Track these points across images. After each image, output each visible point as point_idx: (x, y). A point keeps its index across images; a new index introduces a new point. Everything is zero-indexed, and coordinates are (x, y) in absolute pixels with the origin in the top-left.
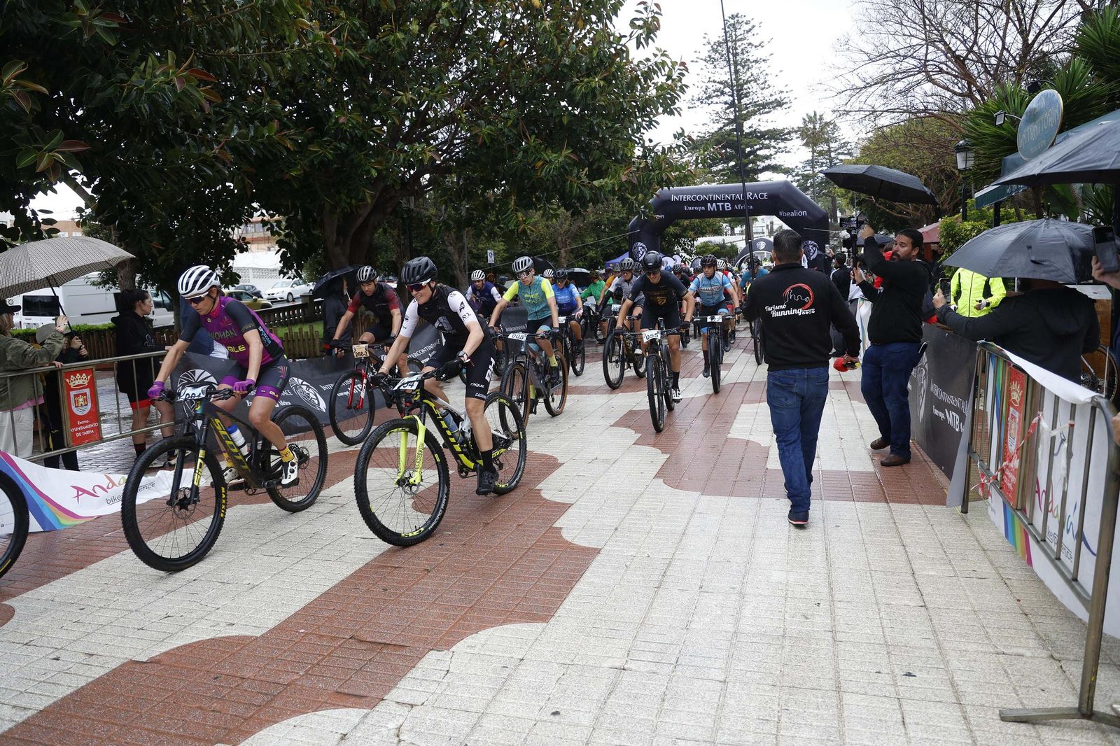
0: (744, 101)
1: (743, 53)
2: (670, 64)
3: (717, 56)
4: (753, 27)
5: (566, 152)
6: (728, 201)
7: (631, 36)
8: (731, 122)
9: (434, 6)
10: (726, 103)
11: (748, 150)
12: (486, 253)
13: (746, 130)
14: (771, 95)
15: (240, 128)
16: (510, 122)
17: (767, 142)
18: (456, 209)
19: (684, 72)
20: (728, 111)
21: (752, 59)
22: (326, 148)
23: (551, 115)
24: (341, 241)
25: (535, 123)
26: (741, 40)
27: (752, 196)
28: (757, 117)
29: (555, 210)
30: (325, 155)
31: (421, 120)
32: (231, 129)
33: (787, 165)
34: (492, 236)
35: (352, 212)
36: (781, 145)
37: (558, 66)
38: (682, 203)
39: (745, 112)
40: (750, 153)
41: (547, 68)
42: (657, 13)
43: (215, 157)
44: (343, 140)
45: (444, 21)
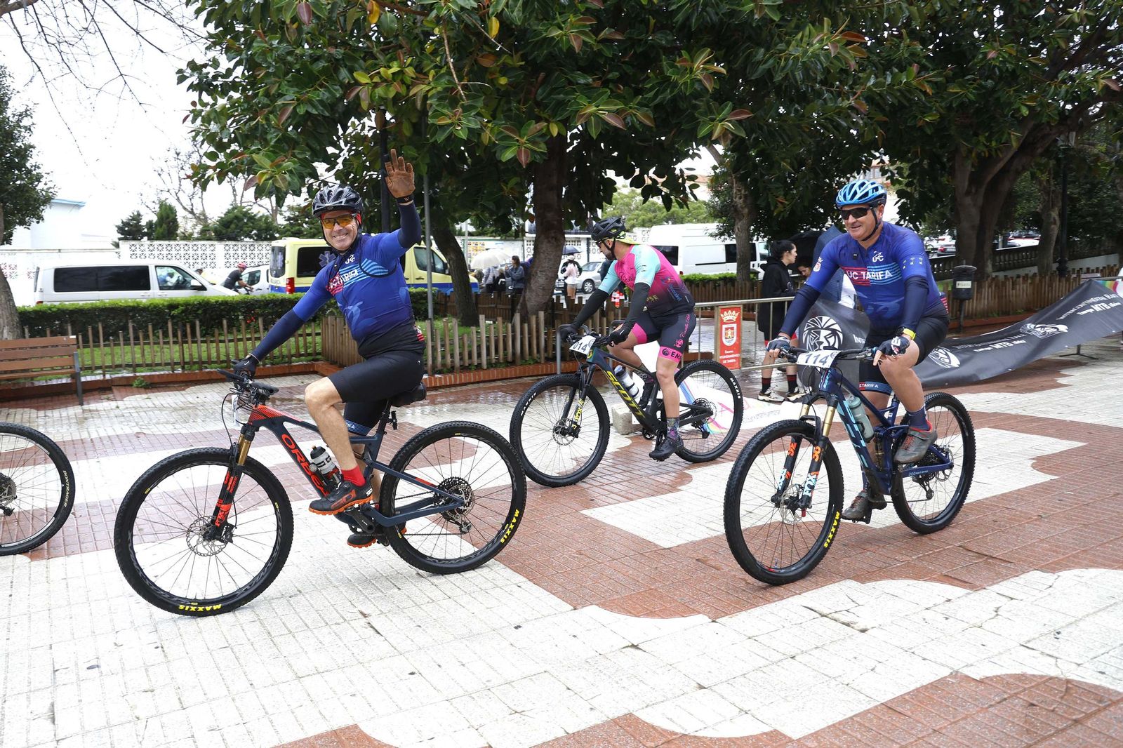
15: (877, 77)
22: (968, 88)
24: (973, 191)
30: (966, 96)
32: (868, 79)
35: (990, 156)
43: (851, 108)
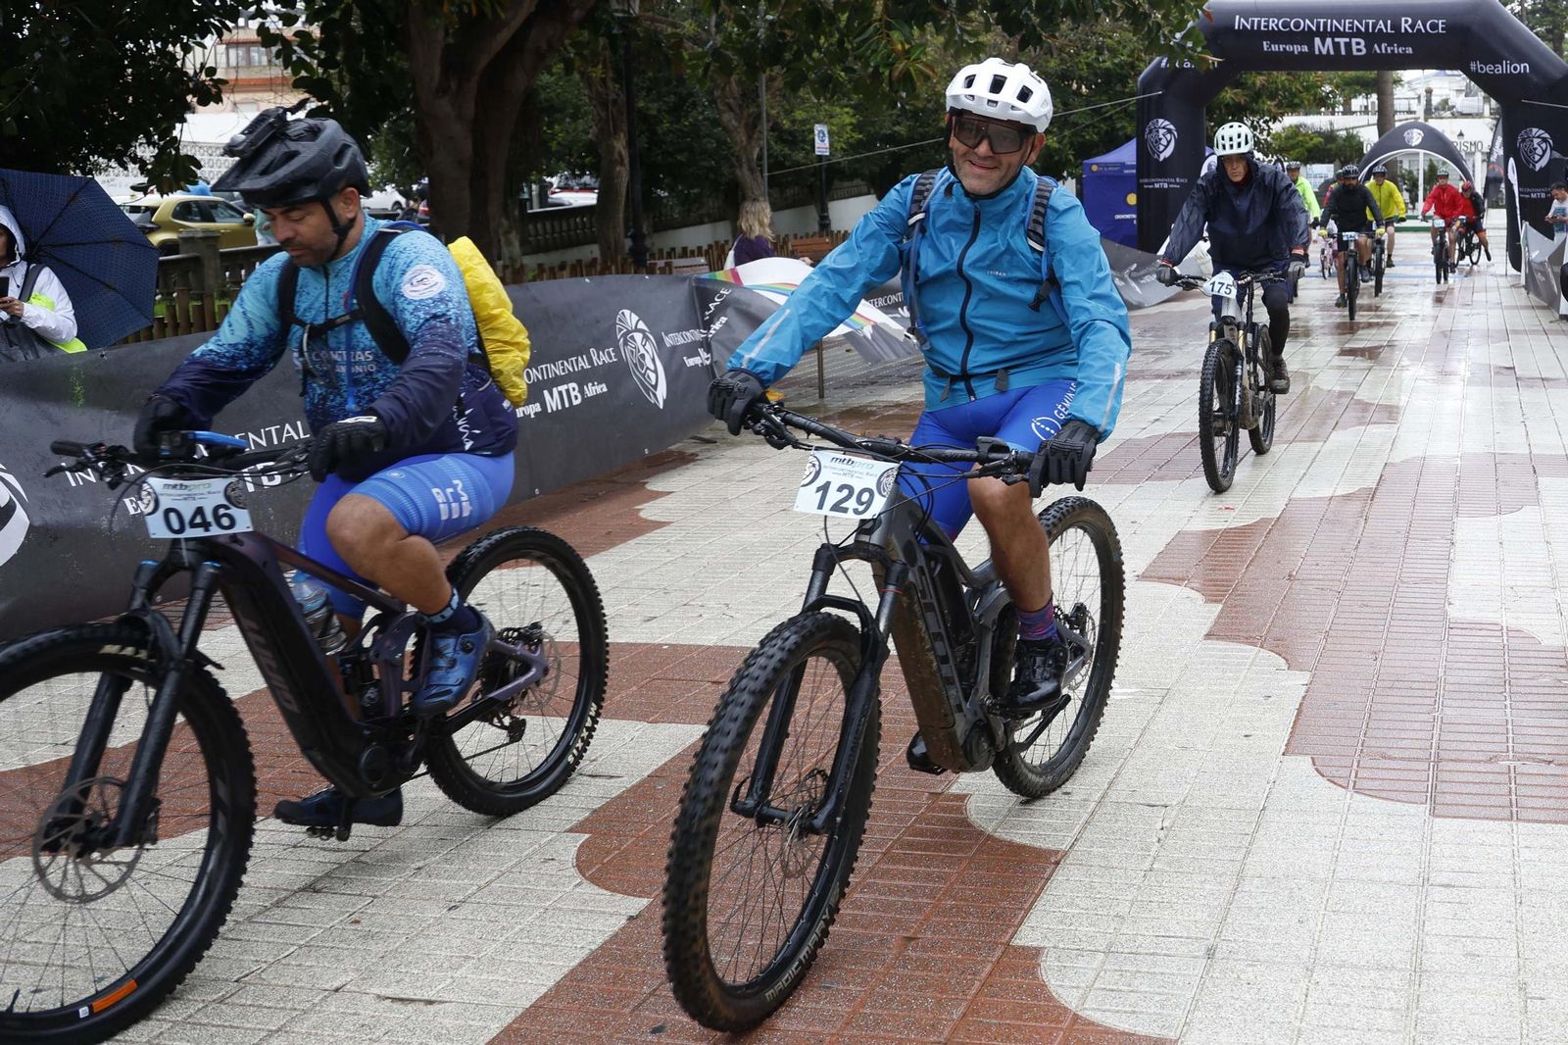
6: (1358, 34)
12: (812, 131)
18: (742, 23)
24: (453, 86)
27: (1412, 26)
29: (973, 34)
34: (827, 87)
38: (1258, 35)
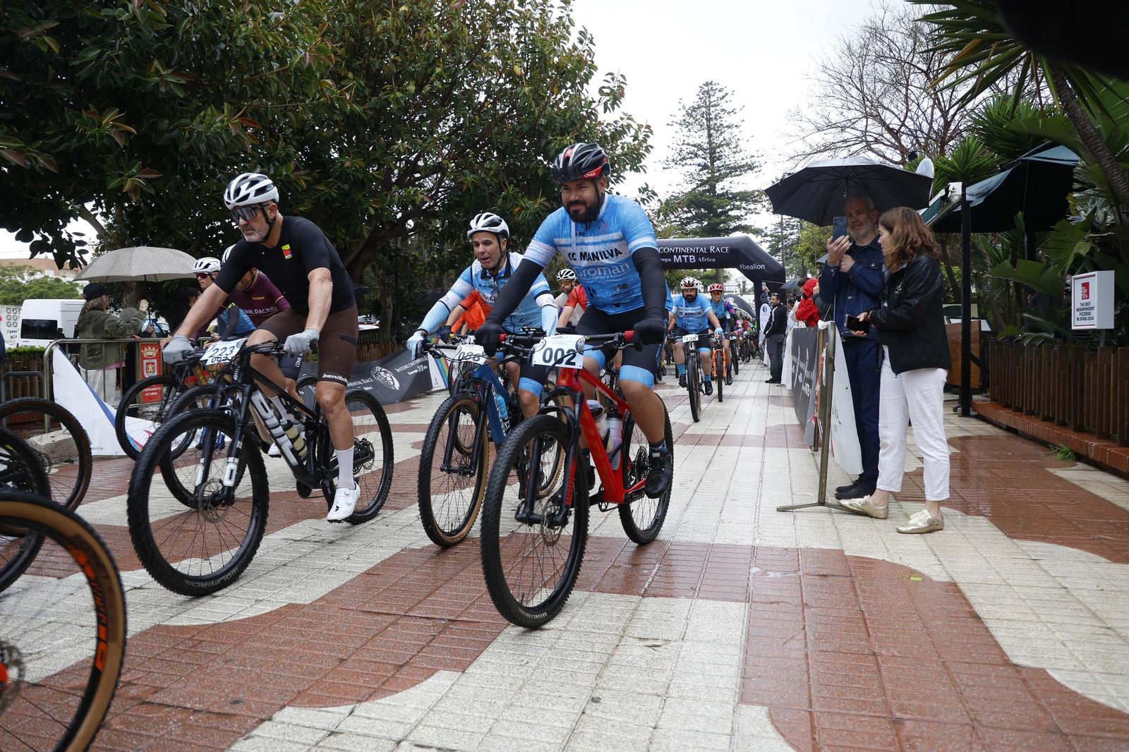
0: (717, 163)
1: (716, 119)
2: (636, 127)
3: (691, 120)
4: (727, 94)
5: (541, 200)
6: (692, 253)
7: (599, 102)
8: (703, 183)
9: (429, 71)
10: (699, 165)
11: (719, 210)
13: (719, 191)
14: (743, 159)
16: (492, 172)
17: (738, 203)
19: (649, 134)
20: (701, 173)
21: (725, 124)
22: (331, 188)
23: (528, 167)
25: (514, 175)
26: (715, 106)
27: (715, 250)
28: (729, 179)
30: (330, 194)
31: (413, 168)
33: (757, 226)
36: (752, 206)
37: (535, 125)
39: (717, 174)
40: (722, 213)
41: (526, 127)
42: (622, 83)
44: (345, 183)
45: (437, 84)
